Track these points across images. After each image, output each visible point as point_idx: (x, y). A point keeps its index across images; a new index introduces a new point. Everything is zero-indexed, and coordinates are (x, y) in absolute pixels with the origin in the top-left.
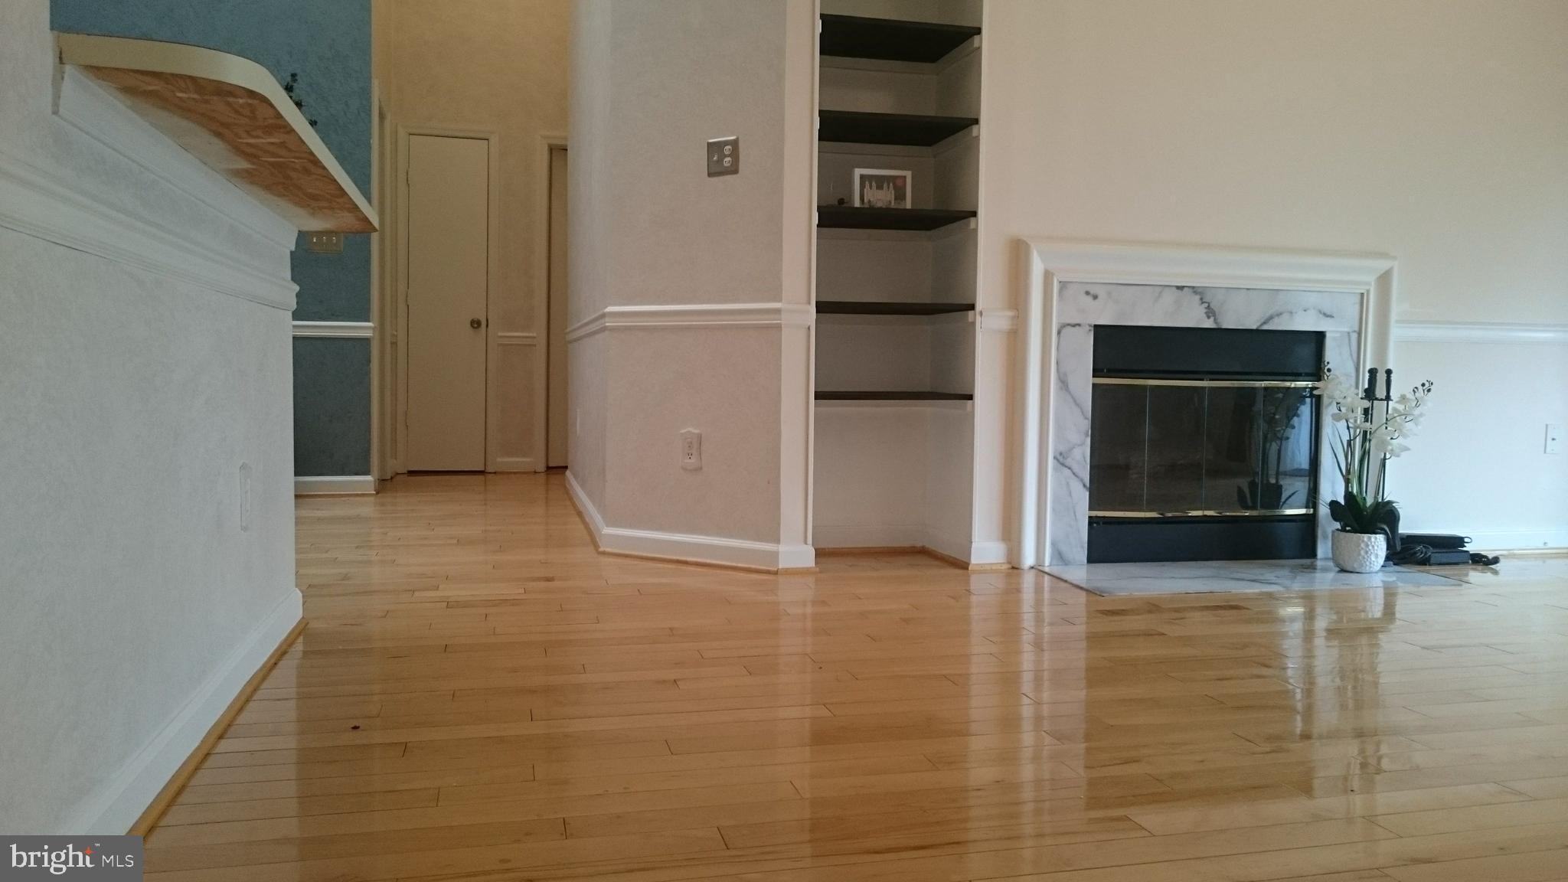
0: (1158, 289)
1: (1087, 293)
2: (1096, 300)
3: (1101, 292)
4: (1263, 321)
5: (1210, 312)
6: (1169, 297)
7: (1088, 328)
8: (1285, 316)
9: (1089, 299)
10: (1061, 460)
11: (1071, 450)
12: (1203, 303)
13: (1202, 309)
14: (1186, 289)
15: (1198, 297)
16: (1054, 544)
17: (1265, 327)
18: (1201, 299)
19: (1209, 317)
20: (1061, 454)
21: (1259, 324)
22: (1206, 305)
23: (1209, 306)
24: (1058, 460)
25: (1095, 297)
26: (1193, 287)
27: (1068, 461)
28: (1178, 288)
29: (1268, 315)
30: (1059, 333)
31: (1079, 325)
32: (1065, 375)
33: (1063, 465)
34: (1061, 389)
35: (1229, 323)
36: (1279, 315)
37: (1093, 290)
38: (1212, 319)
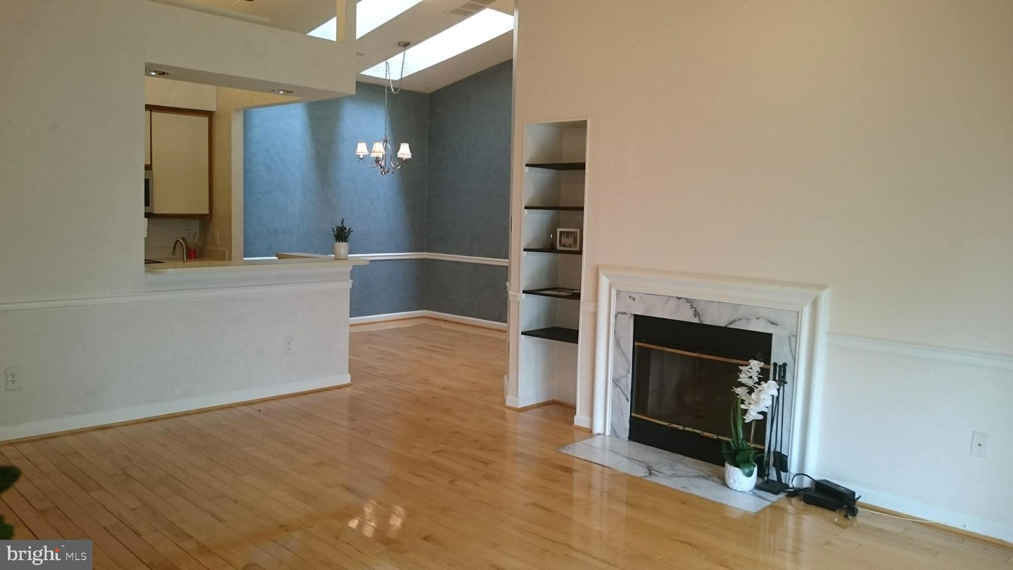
0: (667, 298)
1: (630, 297)
2: (634, 302)
3: (637, 297)
4: (729, 322)
5: (696, 314)
6: (673, 304)
7: (630, 316)
8: (744, 321)
9: (631, 300)
10: (616, 382)
11: (621, 378)
12: (692, 308)
13: (692, 312)
14: (682, 299)
15: (689, 304)
16: (612, 426)
17: (731, 326)
18: (691, 306)
19: (695, 317)
20: (616, 380)
21: (727, 324)
22: (694, 309)
23: (696, 310)
24: (615, 382)
25: (634, 300)
26: (687, 299)
27: (620, 384)
28: (678, 298)
29: (732, 319)
30: (616, 316)
31: (625, 313)
32: (619, 338)
33: (617, 385)
34: (617, 345)
35: (708, 321)
36: (740, 319)
37: (633, 296)
38: (697, 318)
